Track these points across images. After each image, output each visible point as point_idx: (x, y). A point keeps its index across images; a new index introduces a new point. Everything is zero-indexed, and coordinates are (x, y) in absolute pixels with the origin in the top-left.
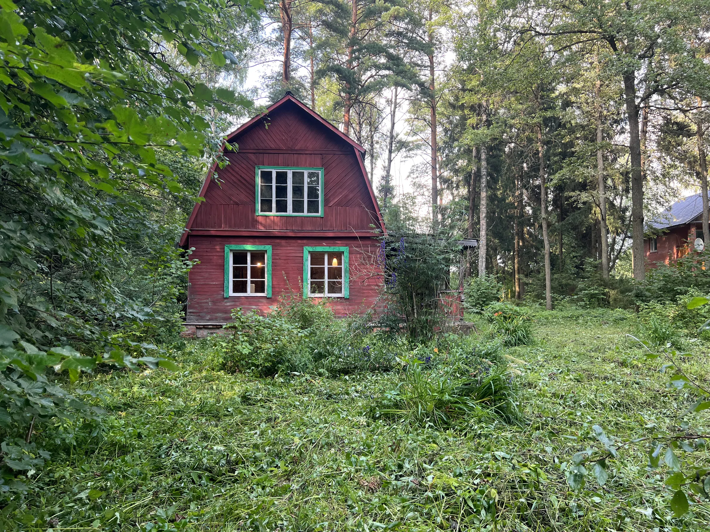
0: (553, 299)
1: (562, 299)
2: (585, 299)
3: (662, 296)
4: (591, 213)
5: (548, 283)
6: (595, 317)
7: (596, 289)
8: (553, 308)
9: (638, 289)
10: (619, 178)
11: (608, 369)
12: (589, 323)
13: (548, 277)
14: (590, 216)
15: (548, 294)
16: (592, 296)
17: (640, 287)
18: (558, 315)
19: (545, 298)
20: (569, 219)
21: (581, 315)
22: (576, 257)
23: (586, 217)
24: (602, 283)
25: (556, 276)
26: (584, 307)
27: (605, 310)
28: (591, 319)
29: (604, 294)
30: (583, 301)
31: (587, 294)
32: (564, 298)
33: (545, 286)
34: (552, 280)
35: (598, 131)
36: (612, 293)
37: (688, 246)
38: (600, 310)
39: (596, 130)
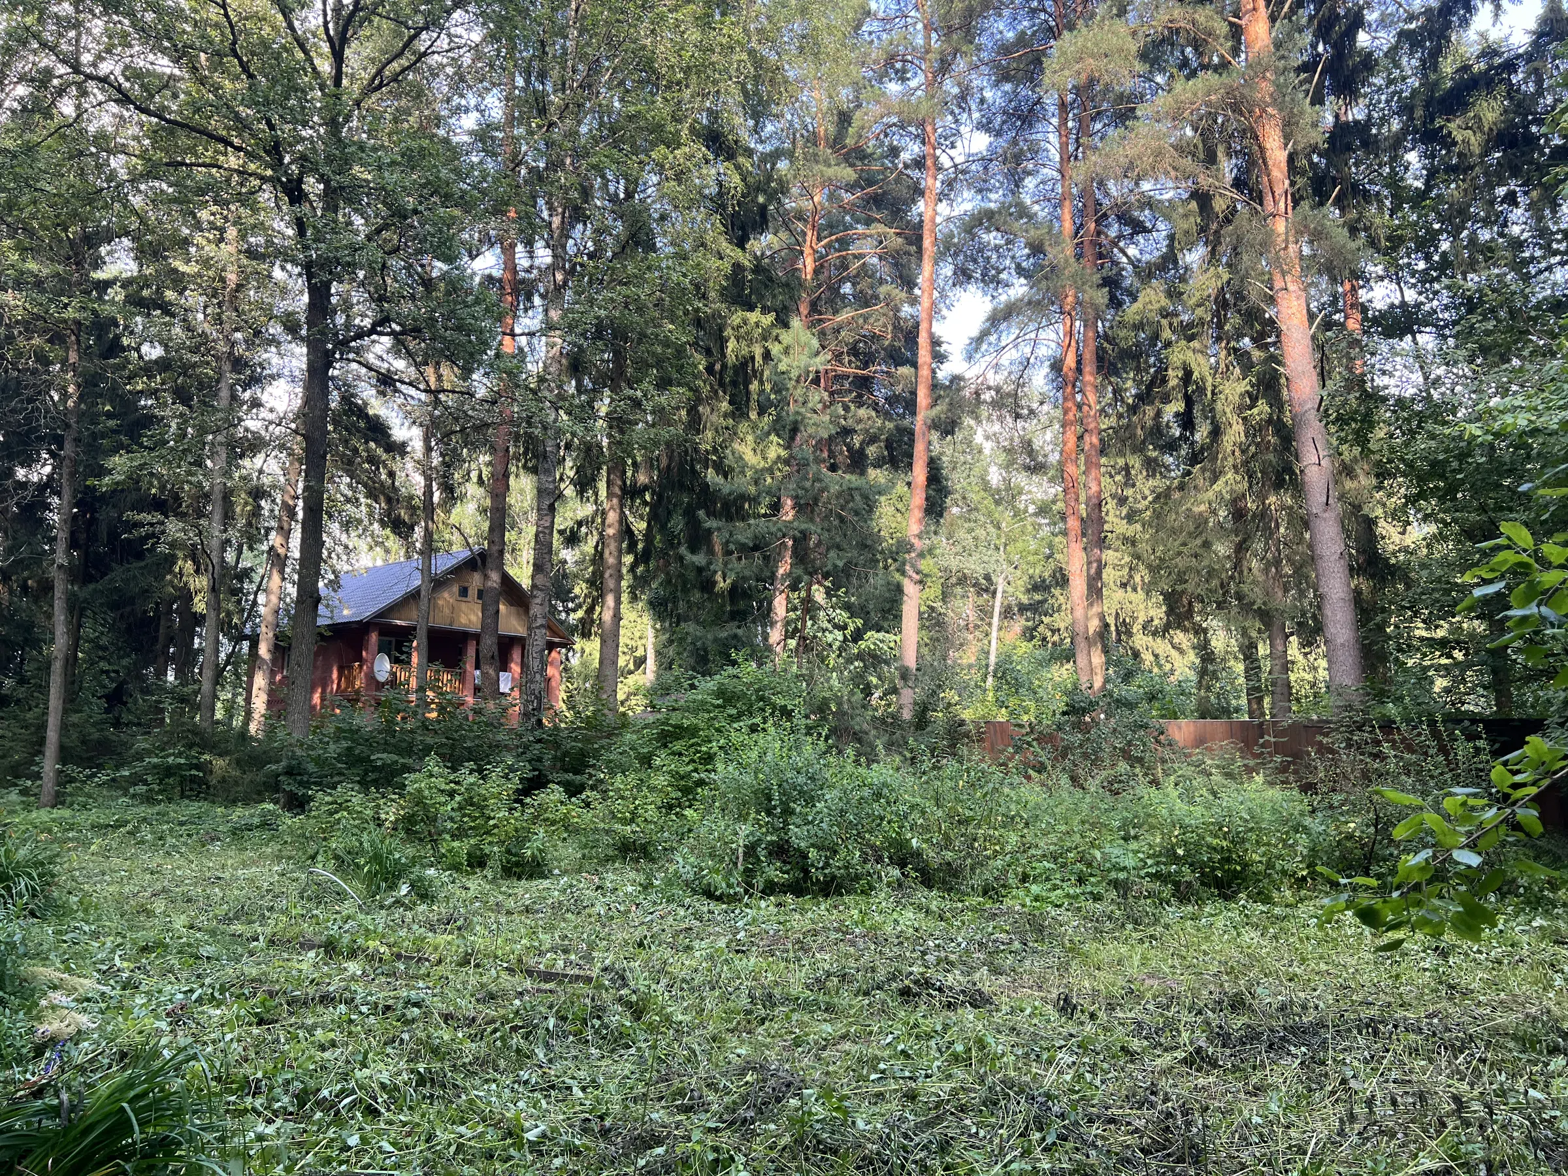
0: (64, 779)
1: (89, 777)
2: (150, 778)
3: (340, 774)
4: (171, 571)
5: (52, 736)
6: (182, 824)
7: (180, 755)
8: (58, 800)
9: (293, 757)
10: (246, 504)
11: (304, 966)
12: (171, 841)
13: (53, 722)
14: (168, 577)
15: (49, 765)
16: (168, 771)
17: (299, 752)
18: (78, 820)
19: (37, 776)
20: (118, 576)
21: (145, 819)
22: (107, 672)
23: (160, 578)
24: (197, 740)
25: (75, 718)
26: (149, 799)
27: (205, 805)
28: (171, 830)
29: (198, 767)
30: (145, 783)
31: (155, 766)
32: (94, 775)
33: (42, 741)
34: (64, 727)
35: (222, 385)
36: (219, 763)
37: (361, 667)
38: (194, 808)
39: (218, 381)
